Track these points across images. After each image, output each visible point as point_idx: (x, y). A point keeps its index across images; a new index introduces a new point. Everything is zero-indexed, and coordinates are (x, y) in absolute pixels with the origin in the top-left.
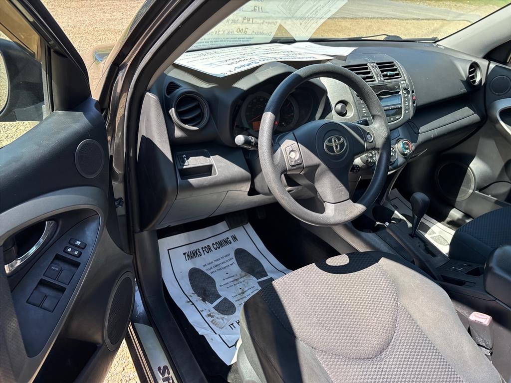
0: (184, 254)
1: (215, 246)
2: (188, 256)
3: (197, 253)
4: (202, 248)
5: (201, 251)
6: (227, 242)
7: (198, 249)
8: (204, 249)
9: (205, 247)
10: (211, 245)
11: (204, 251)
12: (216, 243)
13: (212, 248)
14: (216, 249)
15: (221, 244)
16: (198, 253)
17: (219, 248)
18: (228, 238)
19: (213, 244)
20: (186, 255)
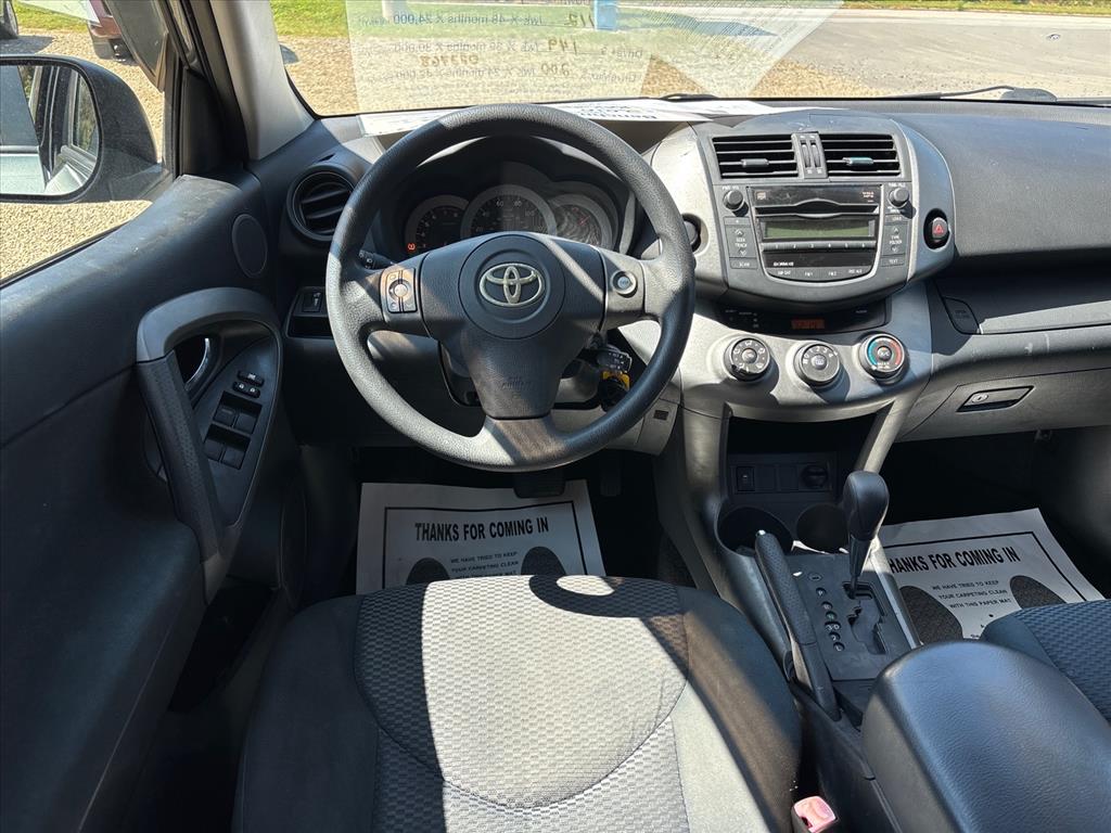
0: (418, 525)
1: (494, 530)
2: (425, 531)
3: (448, 532)
4: (466, 526)
5: (461, 530)
6: (523, 527)
7: (456, 526)
8: (468, 529)
9: (473, 526)
10: (487, 527)
11: (466, 532)
12: (500, 524)
13: (486, 532)
14: (494, 536)
15: (508, 529)
16: (452, 534)
17: (501, 535)
18: (528, 521)
19: (493, 524)
20: (421, 529)
